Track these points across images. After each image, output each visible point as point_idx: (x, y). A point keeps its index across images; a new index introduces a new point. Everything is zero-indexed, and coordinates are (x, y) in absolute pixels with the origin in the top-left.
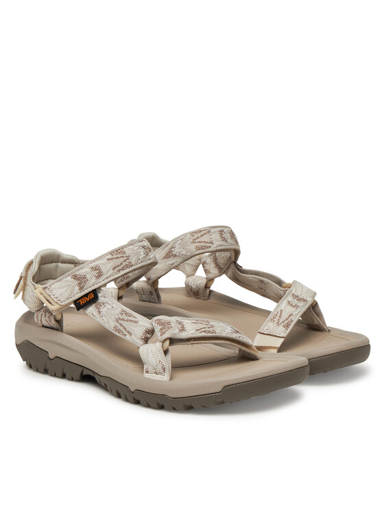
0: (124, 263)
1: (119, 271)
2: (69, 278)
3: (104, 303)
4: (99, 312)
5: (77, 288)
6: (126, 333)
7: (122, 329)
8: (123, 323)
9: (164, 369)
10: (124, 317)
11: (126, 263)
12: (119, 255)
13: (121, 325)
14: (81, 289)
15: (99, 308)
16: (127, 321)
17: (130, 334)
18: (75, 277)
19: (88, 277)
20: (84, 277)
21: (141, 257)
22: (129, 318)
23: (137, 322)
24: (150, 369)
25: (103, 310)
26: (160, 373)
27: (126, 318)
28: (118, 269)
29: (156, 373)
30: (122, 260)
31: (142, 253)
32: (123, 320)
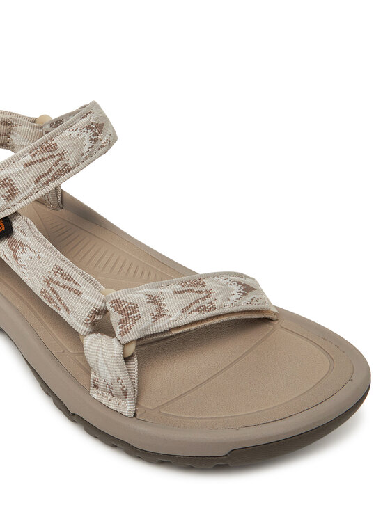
0: (55, 169)
1: (47, 183)
3: (22, 245)
4: (16, 257)
6: (60, 305)
7: (54, 296)
8: (58, 289)
9: (125, 393)
10: (58, 278)
11: (59, 167)
12: (46, 155)
13: (53, 290)
15: (15, 251)
16: (64, 287)
17: (67, 310)
21: (86, 149)
22: (67, 283)
23: (79, 293)
24: (101, 383)
25: (22, 256)
26: (118, 396)
27: (62, 282)
28: (43, 180)
29: (110, 393)
30: (50, 162)
31: (87, 142)
32: (57, 283)
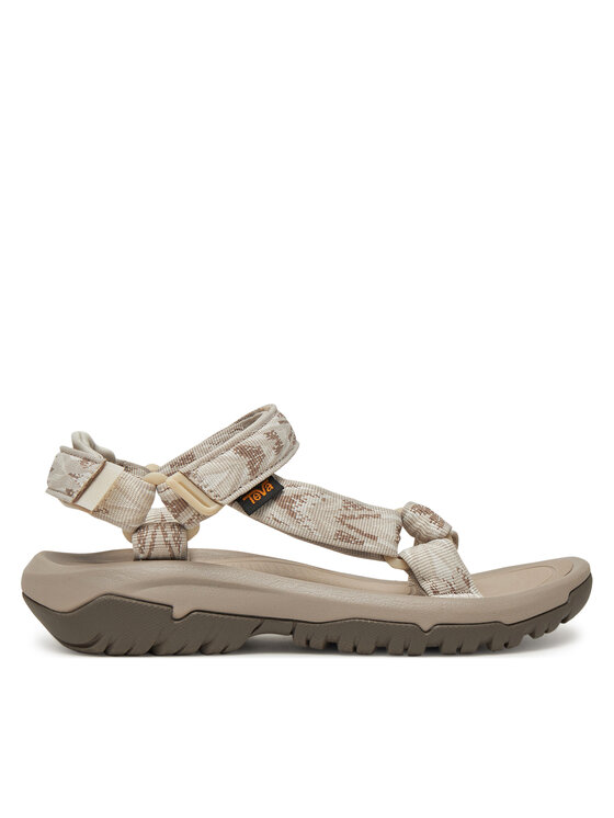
2: (231, 453)
3: (298, 497)
4: (293, 514)
5: (247, 471)
6: (361, 538)
7: (352, 533)
8: (355, 522)
9: (467, 582)
10: (352, 511)
13: (349, 526)
14: (254, 472)
15: (289, 508)
17: (374, 538)
18: (242, 451)
19: (265, 449)
20: (258, 451)
22: (362, 512)
24: (440, 586)
25: (302, 508)
26: (461, 590)
27: (356, 513)
29: (453, 591)
32: (353, 517)
